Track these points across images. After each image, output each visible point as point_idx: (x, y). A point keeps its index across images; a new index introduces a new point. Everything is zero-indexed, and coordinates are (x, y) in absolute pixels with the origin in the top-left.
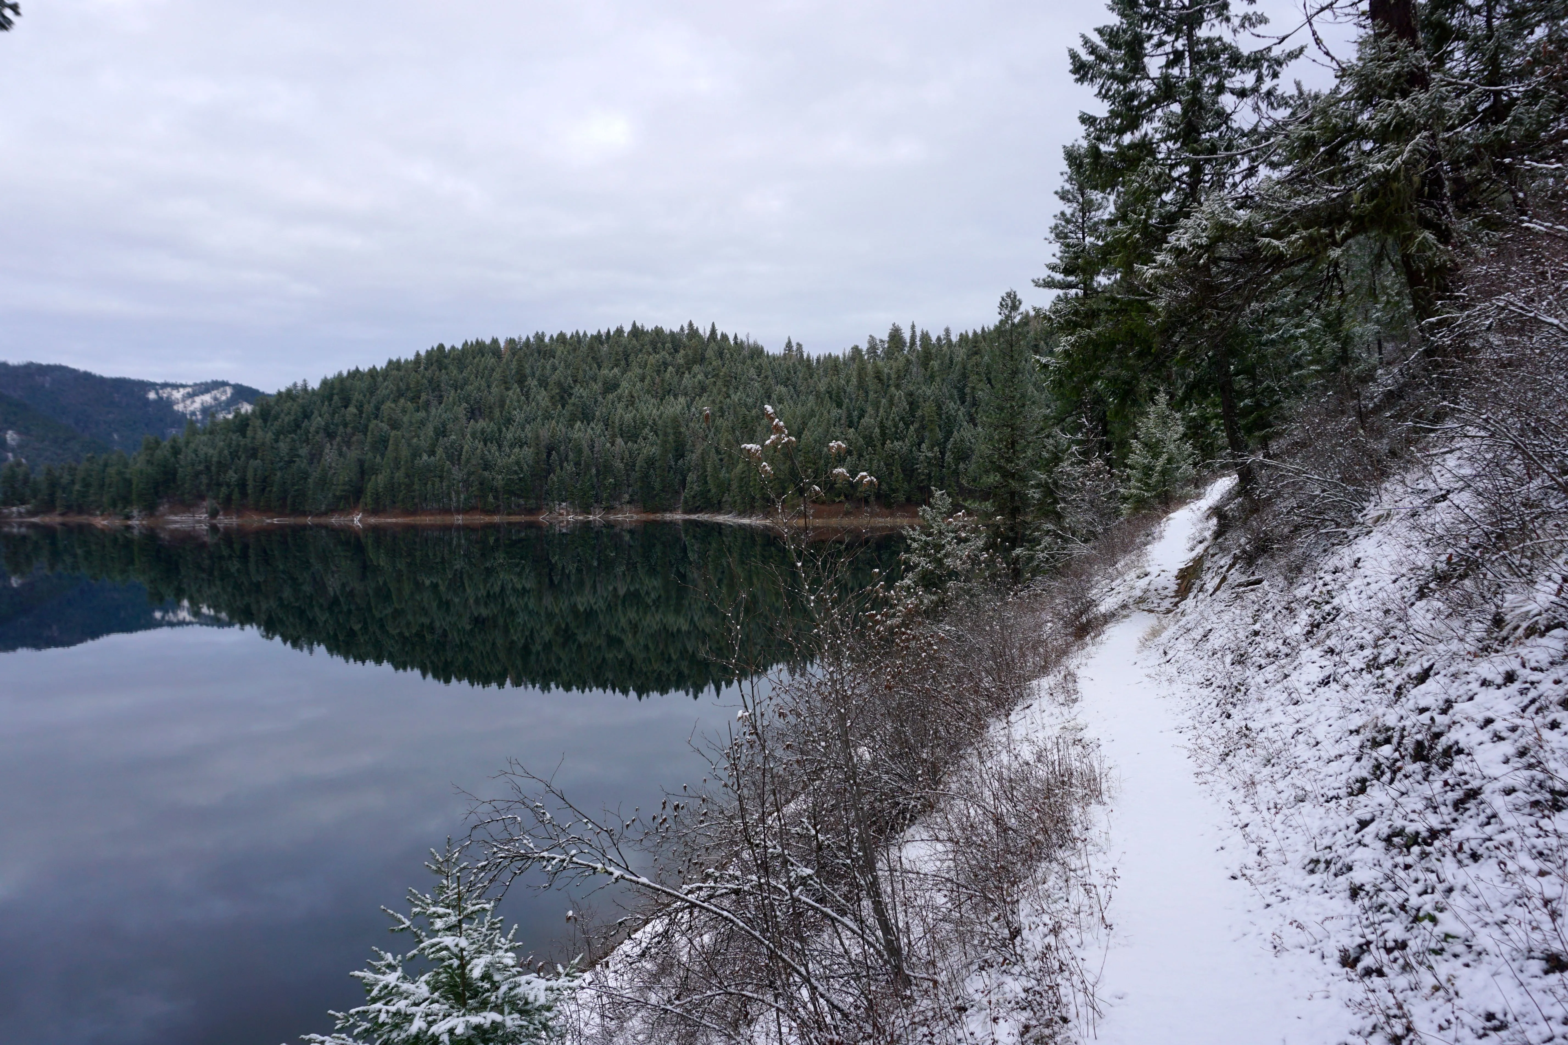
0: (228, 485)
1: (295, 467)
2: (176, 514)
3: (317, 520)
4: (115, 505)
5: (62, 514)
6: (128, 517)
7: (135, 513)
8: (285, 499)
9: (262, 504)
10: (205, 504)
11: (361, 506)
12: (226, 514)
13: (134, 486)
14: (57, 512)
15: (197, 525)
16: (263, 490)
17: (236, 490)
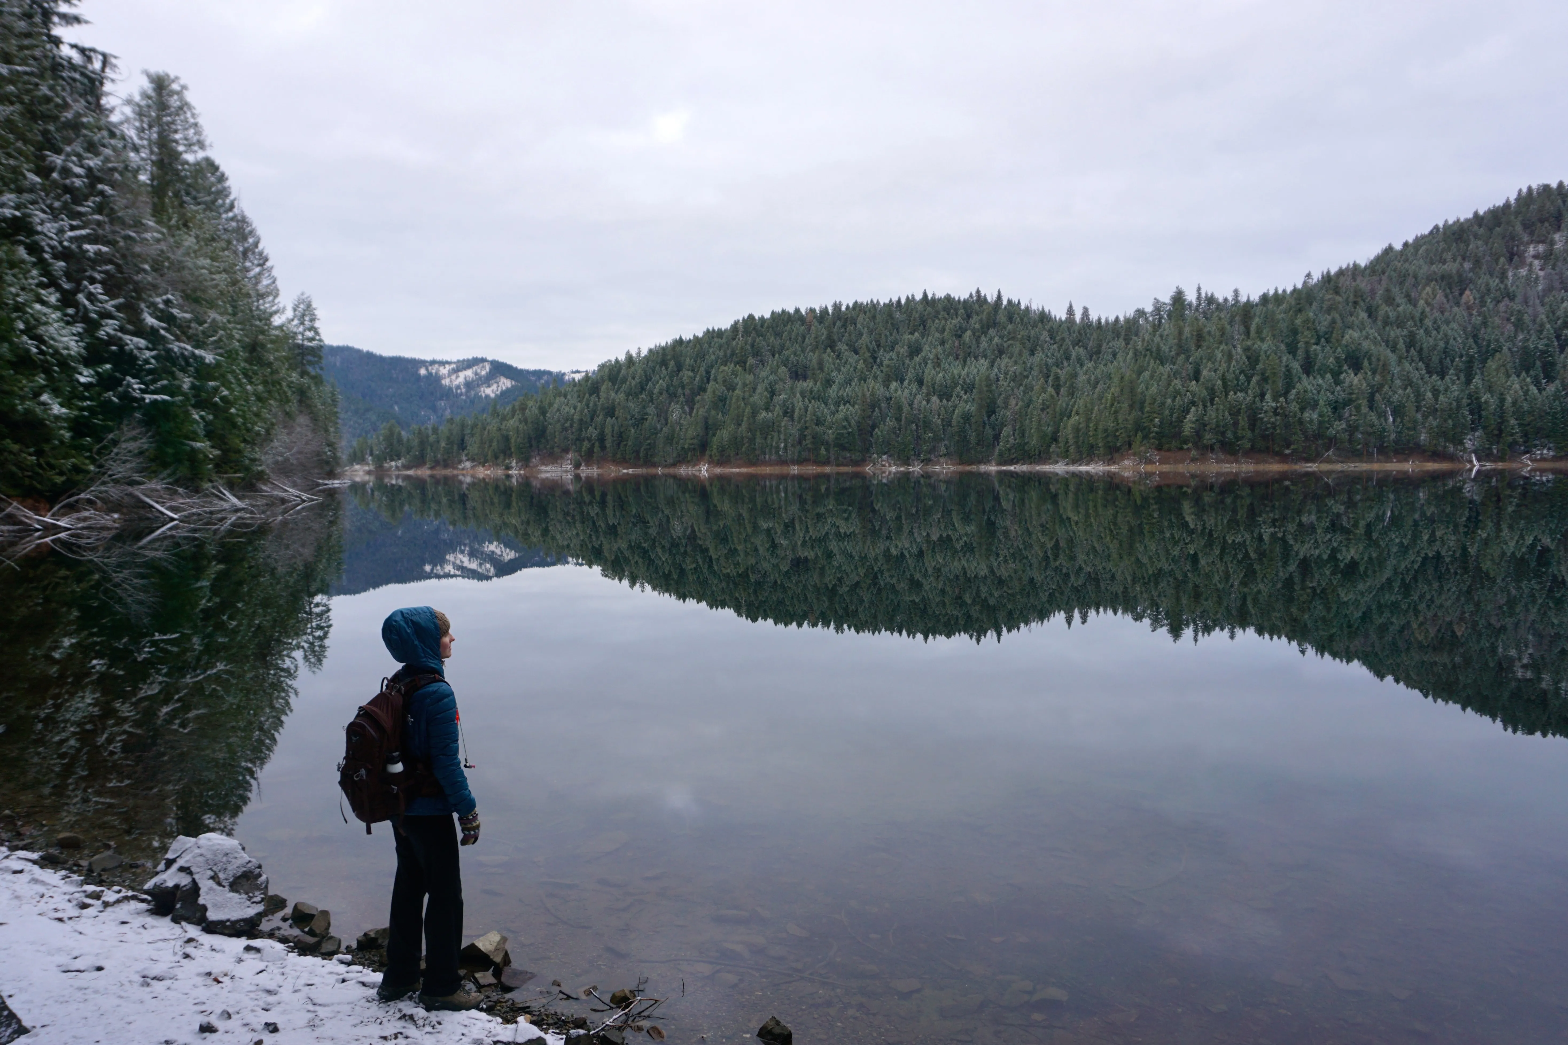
0: (589, 440)
1: (647, 424)
2: (546, 465)
3: (666, 471)
4: (496, 458)
5: (432, 468)
6: (508, 468)
7: (514, 464)
8: (638, 452)
9: (619, 456)
10: (570, 456)
11: (707, 457)
12: (587, 465)
13: (513, 441)
14: (428, 466)
15: (564, 475)
16: (619, 444)
17: (597, 444)
